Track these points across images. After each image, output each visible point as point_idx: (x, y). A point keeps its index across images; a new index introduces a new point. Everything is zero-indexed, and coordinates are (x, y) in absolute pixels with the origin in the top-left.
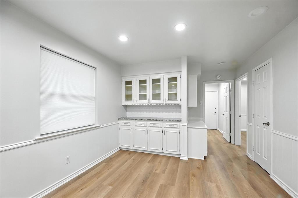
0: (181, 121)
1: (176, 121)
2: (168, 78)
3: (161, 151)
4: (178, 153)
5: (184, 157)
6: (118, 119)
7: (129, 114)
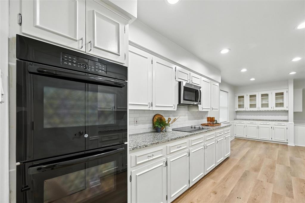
0: (288, 121)
1: (284, 121)
2: (276, 93)
3: (271, 140)
4: (286, 141)
5: (291, 144)
6: (234, 119)
7: (238, 117)
